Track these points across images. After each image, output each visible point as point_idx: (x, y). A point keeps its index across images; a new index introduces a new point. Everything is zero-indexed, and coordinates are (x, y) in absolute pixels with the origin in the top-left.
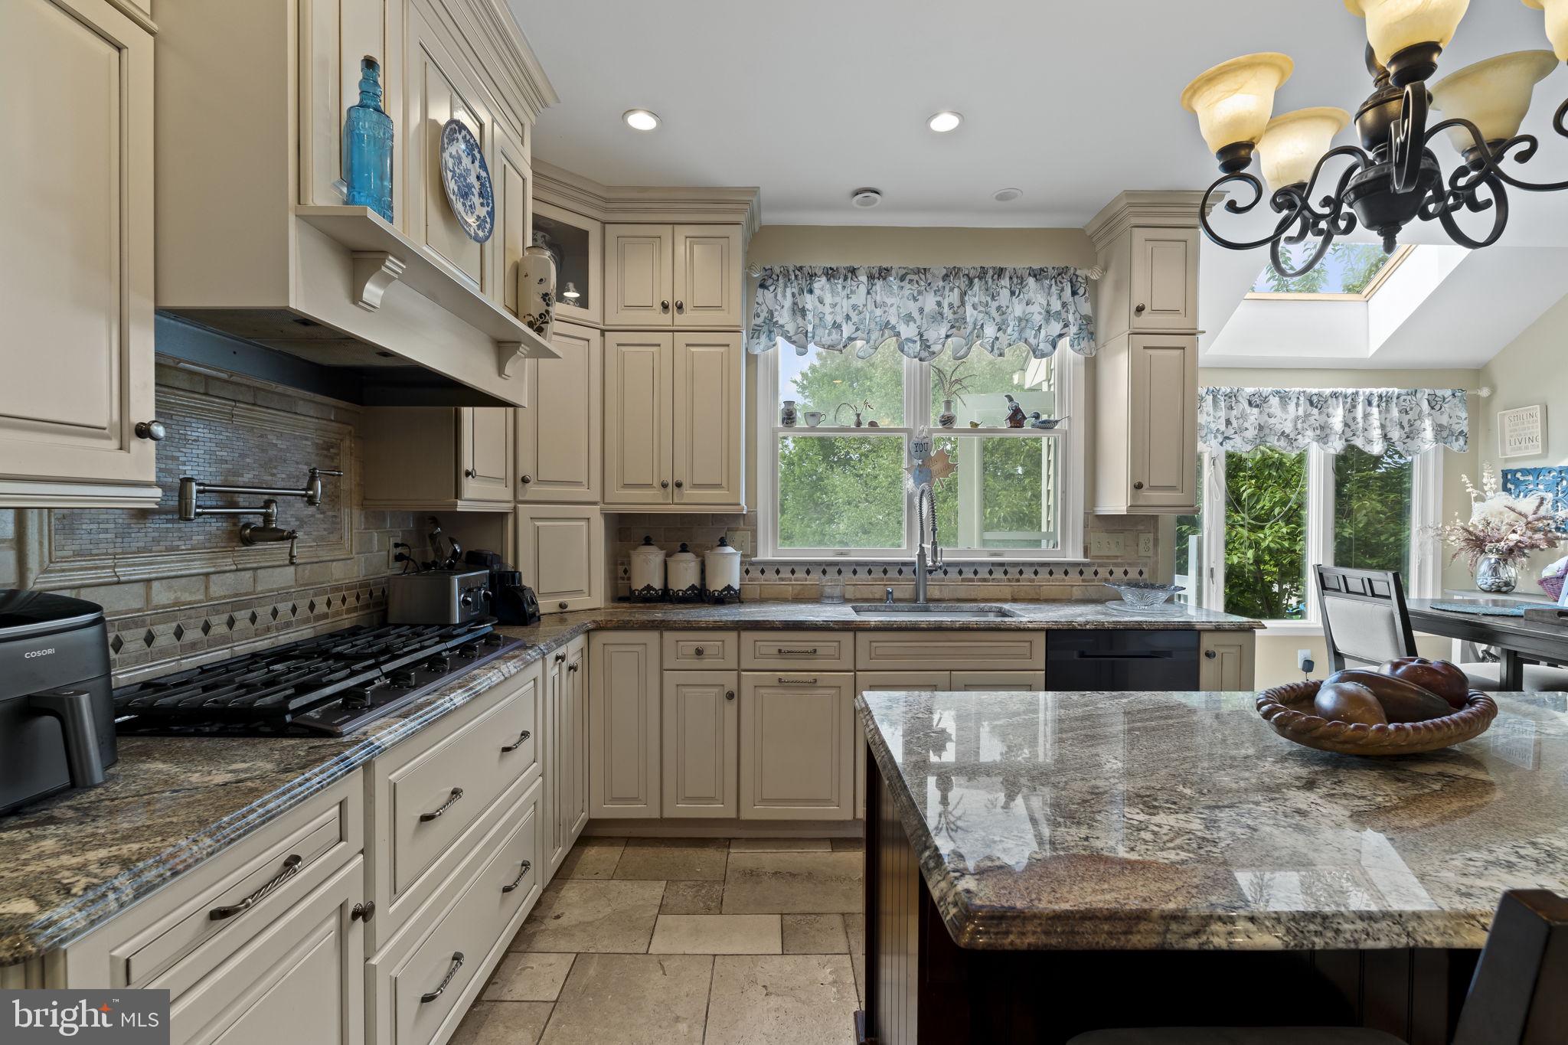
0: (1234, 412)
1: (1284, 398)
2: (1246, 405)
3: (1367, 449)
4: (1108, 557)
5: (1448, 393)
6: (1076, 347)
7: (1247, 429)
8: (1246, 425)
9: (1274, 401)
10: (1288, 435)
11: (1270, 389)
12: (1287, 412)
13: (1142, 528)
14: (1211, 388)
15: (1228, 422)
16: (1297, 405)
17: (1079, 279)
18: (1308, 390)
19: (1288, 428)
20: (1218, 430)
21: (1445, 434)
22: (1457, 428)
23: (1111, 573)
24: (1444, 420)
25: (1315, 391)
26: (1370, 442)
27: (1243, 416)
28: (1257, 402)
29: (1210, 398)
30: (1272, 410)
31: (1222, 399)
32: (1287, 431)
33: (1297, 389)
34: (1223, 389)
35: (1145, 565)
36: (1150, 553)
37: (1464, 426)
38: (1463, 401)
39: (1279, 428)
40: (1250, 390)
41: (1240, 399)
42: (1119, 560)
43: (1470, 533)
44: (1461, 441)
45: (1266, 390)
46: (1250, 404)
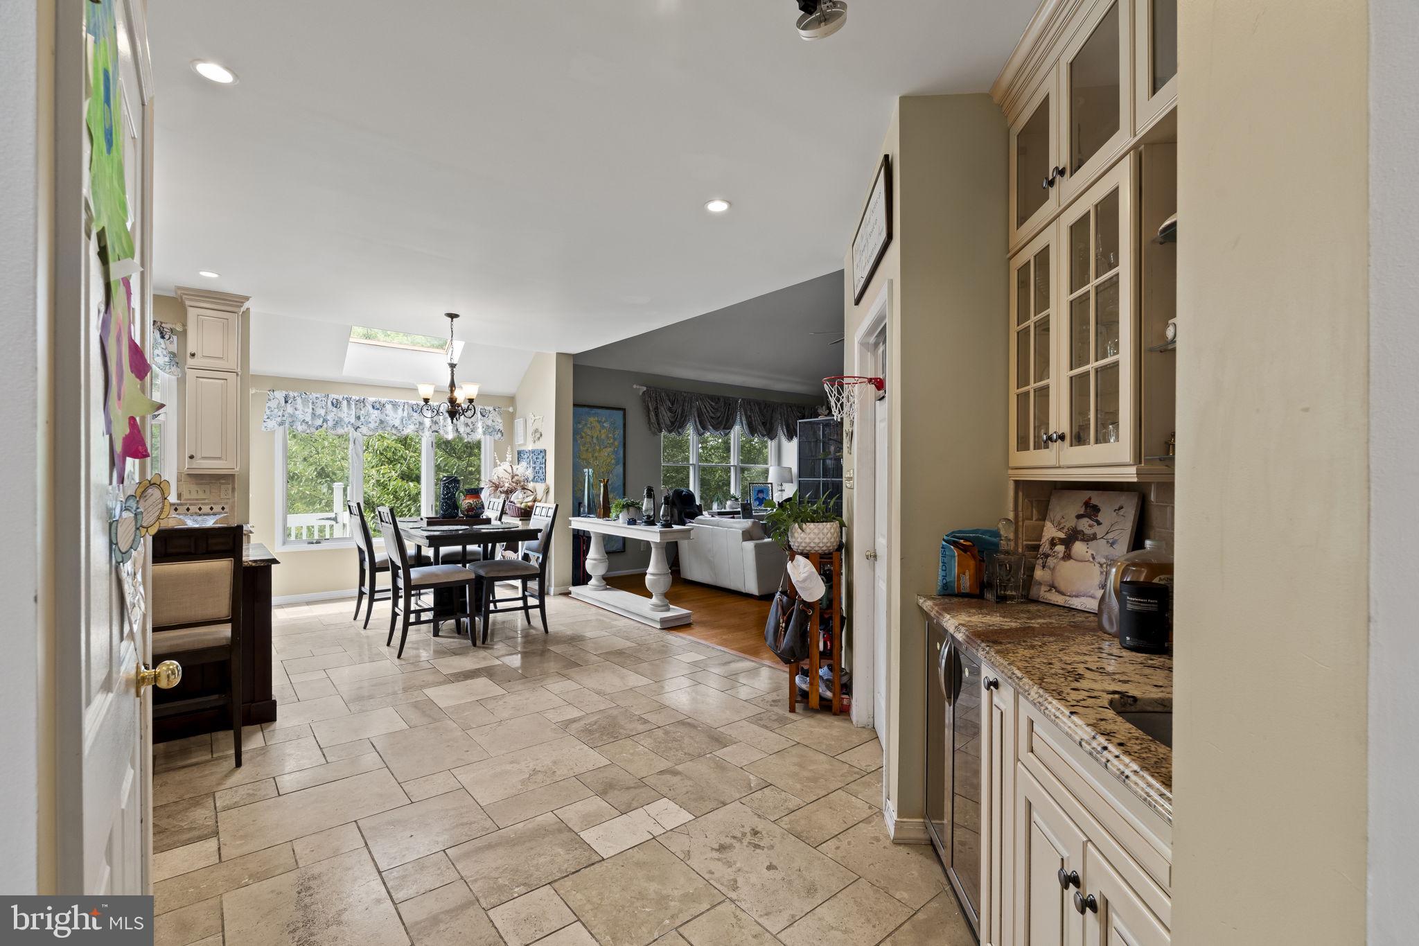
0: (362, 412)
1: (395, 405)
2: (370, 408)
3: (446, 436)
4: (197, 500)
5: (491, 409)
6: (167, 370)
7: (370, 422)
8: (370, 420)
9: (389, 407)
10: (397, 427)
11: (386, 400)
12: (397, 414)
13: (224, 481)
14: (345, 397)
15: (358, 418)
16: (403, 410)
17: (165, 329)
18: (410, 402)
19: (397, 423)
20: (349, 422)
21: (490, 430)
22: (497, 428)
23: (200, 509)
24: (490, 423)
25: (414, 402)
26: (447, 433)
27: (368, 415)
28: (376, 406)
29: (345, 403)
30: (387, 412)
31: (353, 403)
32: (396, 425)
33: (403, 401)
34: (354, 397)
35: (227, 503)
36: (230, 496)
37: (501, 427)
38: (500, 414)
39: (391, 423)
40: (372, 399)
41: (367, 404)
42: (207, 501)
43: (493, 483)
44: (499, 435)
45: (383, 400)
46: (373, 407)
